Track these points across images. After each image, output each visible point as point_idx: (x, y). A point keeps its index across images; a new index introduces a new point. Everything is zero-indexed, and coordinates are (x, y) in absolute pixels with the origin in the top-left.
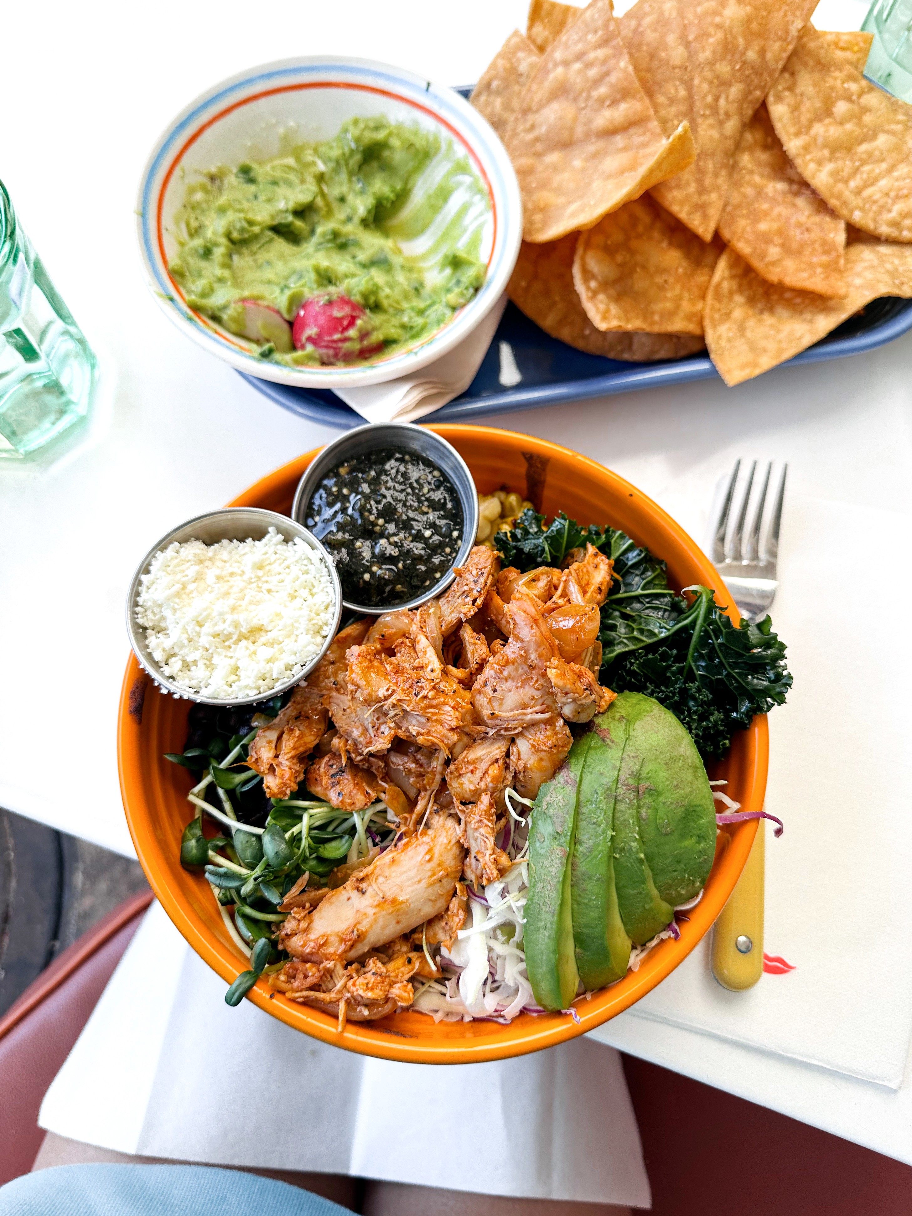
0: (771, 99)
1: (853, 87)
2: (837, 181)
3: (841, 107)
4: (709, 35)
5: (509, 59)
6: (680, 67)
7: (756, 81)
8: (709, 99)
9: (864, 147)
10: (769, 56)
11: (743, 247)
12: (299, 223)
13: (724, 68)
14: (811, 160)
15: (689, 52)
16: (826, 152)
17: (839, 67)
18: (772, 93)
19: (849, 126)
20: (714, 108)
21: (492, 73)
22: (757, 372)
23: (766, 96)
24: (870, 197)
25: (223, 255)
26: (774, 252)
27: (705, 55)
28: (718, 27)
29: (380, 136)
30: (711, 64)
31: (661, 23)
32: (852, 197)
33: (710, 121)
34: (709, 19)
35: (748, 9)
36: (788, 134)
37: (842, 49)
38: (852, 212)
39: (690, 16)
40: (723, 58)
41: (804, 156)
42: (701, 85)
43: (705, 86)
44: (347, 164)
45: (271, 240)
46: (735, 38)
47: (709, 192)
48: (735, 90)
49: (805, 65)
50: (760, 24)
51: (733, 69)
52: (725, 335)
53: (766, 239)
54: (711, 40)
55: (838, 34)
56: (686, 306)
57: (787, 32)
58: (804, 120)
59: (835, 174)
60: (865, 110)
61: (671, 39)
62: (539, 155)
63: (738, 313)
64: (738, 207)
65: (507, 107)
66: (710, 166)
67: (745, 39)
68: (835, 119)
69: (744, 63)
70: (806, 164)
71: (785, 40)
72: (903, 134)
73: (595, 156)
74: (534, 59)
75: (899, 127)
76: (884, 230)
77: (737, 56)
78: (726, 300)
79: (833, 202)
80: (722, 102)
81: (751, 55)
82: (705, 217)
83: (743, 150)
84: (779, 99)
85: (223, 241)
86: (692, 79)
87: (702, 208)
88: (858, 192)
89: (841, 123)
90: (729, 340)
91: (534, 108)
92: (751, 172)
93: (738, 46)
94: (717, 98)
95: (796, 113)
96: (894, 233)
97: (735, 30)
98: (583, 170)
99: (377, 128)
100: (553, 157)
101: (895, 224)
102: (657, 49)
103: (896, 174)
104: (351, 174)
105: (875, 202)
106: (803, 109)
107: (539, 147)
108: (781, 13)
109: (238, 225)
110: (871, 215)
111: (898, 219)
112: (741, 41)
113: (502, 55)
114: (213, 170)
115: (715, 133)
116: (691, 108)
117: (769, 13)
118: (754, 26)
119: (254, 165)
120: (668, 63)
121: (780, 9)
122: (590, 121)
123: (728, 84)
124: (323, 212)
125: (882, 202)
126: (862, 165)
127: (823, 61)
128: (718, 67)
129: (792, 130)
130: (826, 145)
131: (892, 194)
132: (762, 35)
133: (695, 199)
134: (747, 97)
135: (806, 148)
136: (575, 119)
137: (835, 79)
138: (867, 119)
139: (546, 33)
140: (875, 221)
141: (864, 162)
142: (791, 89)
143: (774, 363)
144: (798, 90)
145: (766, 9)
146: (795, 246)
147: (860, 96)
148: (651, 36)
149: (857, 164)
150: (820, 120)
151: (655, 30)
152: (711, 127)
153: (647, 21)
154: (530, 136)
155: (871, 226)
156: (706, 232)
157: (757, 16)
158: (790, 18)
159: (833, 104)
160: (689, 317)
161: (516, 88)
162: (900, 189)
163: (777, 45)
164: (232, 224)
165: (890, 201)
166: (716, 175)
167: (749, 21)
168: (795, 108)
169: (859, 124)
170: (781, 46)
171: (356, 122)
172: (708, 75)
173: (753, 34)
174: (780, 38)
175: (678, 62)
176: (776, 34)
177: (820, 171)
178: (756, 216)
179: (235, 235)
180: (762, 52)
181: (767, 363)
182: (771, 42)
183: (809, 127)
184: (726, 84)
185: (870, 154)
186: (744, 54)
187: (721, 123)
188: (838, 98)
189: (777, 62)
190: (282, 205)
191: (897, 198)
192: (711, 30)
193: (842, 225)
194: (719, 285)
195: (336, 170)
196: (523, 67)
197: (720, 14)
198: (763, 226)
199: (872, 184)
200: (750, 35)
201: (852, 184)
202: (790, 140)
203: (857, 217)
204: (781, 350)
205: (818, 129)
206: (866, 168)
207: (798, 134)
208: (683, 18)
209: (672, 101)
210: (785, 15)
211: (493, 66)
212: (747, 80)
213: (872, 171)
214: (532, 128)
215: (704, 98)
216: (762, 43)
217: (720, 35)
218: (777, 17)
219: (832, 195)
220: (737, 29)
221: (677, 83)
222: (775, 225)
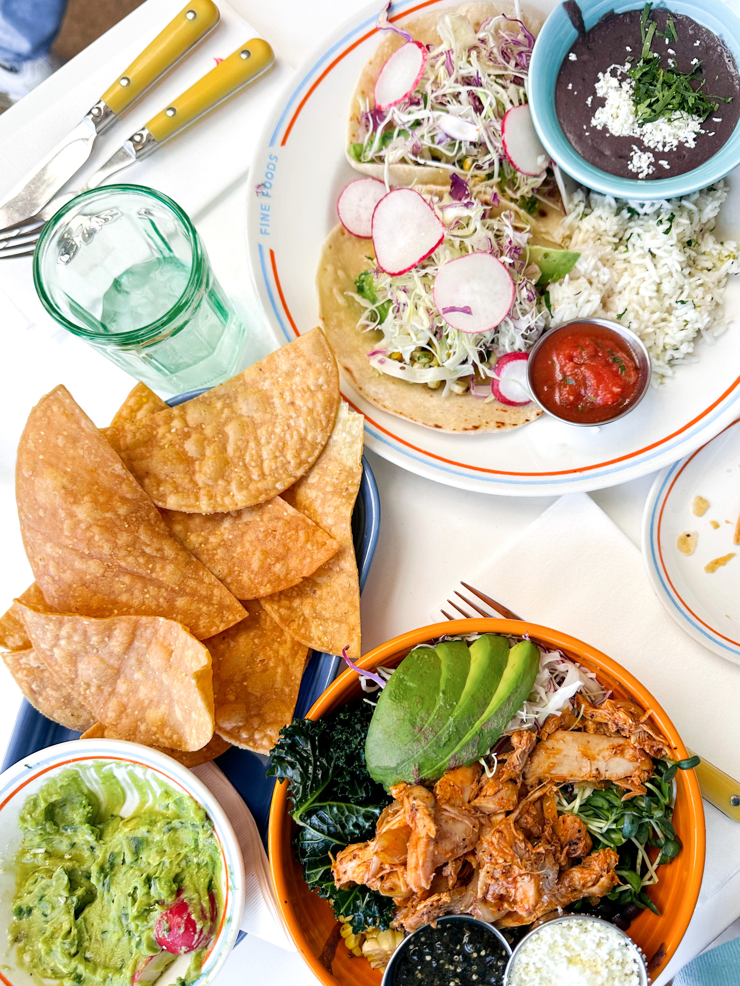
0: (160, 504)
1: (176, 424)
2: (247, 488)
3: (190, 447)
4: (92, 537)
5: (21, 669)
6: (106, 571)
7: (143, 513)
8: (141, 560)
9: (230, 449)
10: (129, 496)
11: (265, 590)
12: (80, 892)
13: (123, 538)
14: (222, 499)
15: (97, 558)
16: (221, 482)
17: (154, 426)
18: (156, 502)
19: (209, 452)
20: (150, 559)
21: (24, 684)
22: (358, 630)
23: (157, 507)
24: (271, 470)
25: (86, 968)
26: (278, 568)
27: (106, 549)
28: (88, 528)
29: (43, 805)
30: (115, 546)
31: (60, 563)
32: (265, 483)
33: (158, 567)
34: (79, 531)
35: (86, 498)
36: (193, 506)
37: (139, 409)
38: (275, 488)
39: (68, 542)
40: (115, 535)
41: (216, 501)
42: (128, 562)
43: (130, 559)
44: (49, 834)
45: (85, 920)
46: (104, 519)
47: (212, 595)
48: (144, 536)
49: (143, 458)
50: (103, 493)
51: (126, 530)
52: (320, 634)
53: (266, 569)
54: (97, 538)
55: (125, 405)
56: (285, 651)
57: (119, 476)
58: (189, 486)
59: (242, 486)
60: (199, 427)
61: (78, 564)
62: (113, 693)
63: (307, 611)
64: (231, 572)
65: (58, 688)
66: (192, 583)
67: (108, 511)
68: (197, 459)
69: (125, 519)
70: (223, 505)
71: (124, 479)
72: (233, 412)
73: (140, 662)
74: (32, 655)
75: (226, 411)
76: (300, 473)
77: (118, 523)
78: (293, 615)
79: (262, 499)
80: (148, 550)
81: (122, 511)
82: (229, 608)
83: (187, 538)
84: (163, 497)
85: (74, 963)
86: (120, 566)
87: (222, 607)
88: (263, 475)
89: (203, 455)
90: (325, 633)
91: (73, 676)
92: (206, 541)
93: (111, 519)
94: (143, 553)
95: (180, 489)
96: (306, 466)
97: (98, 517)
98: (146, 675)
99: (35, 805)
100: (122, 687)
101: (300, 464)
102: (81, 579)
103: (263, 441)
104: (58, 831)
105: (277, 468)
106: (179, 481)
107: (107, 689)
108: (102, 475)
109: (67, 946)
110: (284, 476)
111: (298, 461)
112: (108, 515)
113: (14, 672)
114: (10, 938)
115: (170, 568)
116: (141, 577)
117: (97, 483)
118: (101, 499)
119: (19, 903)
120: (97, 578)
121: (99, 474)
122: (111, 654)
123: (136, 540)
124: (77, 865)
125: (279, 465)
126: (244, 460)
127: (146, 439)
128: (119, 542)
129: (192, 501)
130: (216, 480)
131: (277, 454)
132: (110, 494)
133: (213, 609)
134: (151, 525)
135: (211, 497)
136: (102, 660)
137: (164, 437)
138: (208, 431)
139: (17, 636)
140: (291, 476)
141: (242, 458)
142: (159, 483)
143: (358, 613)
144: (163, 477)
145: (93, 485)
146: (281, 550)
147: (187, 426)
148: (68, 576)
149: (241, 464)
150: (194, 472)
151: (64, 572)
152: (163, 568)
153: (52, 569)
154: (93, 689)
155: (293, 480)
156: (241, 614)
157: (95, 494)
158: (110, 470)
159: (185, 453)
160: (294, 654)
161: (46, 674)
162: (277, 446)
163: (125, 487)
164: (63, 950)
165: (281, 458)
166: (202, 581)
167: (95, 502)
168: (177, 489)
169: (210, 442)
170: (127, 484)
171: (23, 820)
172: (123, 553)
173: (107, 503)
174: (121, 484)
175: (101, 571)
176: (116, 484)
177: (233, 496)
178: (244, 564)
179: (73, 951)
180: (124, 500)
181: (355, 619)
182: (120, 490)
183: (196, 484)
184: (135, 542)
185: (238, 449)
186: (119, 516)
187: (163, 558)
188: (182, 446)
189: (136, 491)
190: (62, 901)
191: (282, 451)
192: (89, 534)
193: (281, 500)
194: (281, 617)
195: (49, 841)
196: (34, 664)
197: (80, 521)
198: (255, 565)
199: (262, 461)
200: (107, 506)
201: (255, 477)
202: (199, 507)
203: (280, 487)
204: (351, 603)
205: (200, 479)
206: (247, 459)
207: (197, 499)
208: (66, 547)
209: (129, 590)
210: (106, 473)
211: (19, 681)
212: (140, 520)
213: (252, 456)
214: (88, 685)
215: (139, 564)
216: (117, 497)
217: (96, 530)
218: (104, 479)
219: (257, 497)
220: (98, 515)
221: (117, 579)
222: (258, 554)
